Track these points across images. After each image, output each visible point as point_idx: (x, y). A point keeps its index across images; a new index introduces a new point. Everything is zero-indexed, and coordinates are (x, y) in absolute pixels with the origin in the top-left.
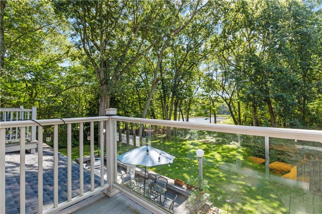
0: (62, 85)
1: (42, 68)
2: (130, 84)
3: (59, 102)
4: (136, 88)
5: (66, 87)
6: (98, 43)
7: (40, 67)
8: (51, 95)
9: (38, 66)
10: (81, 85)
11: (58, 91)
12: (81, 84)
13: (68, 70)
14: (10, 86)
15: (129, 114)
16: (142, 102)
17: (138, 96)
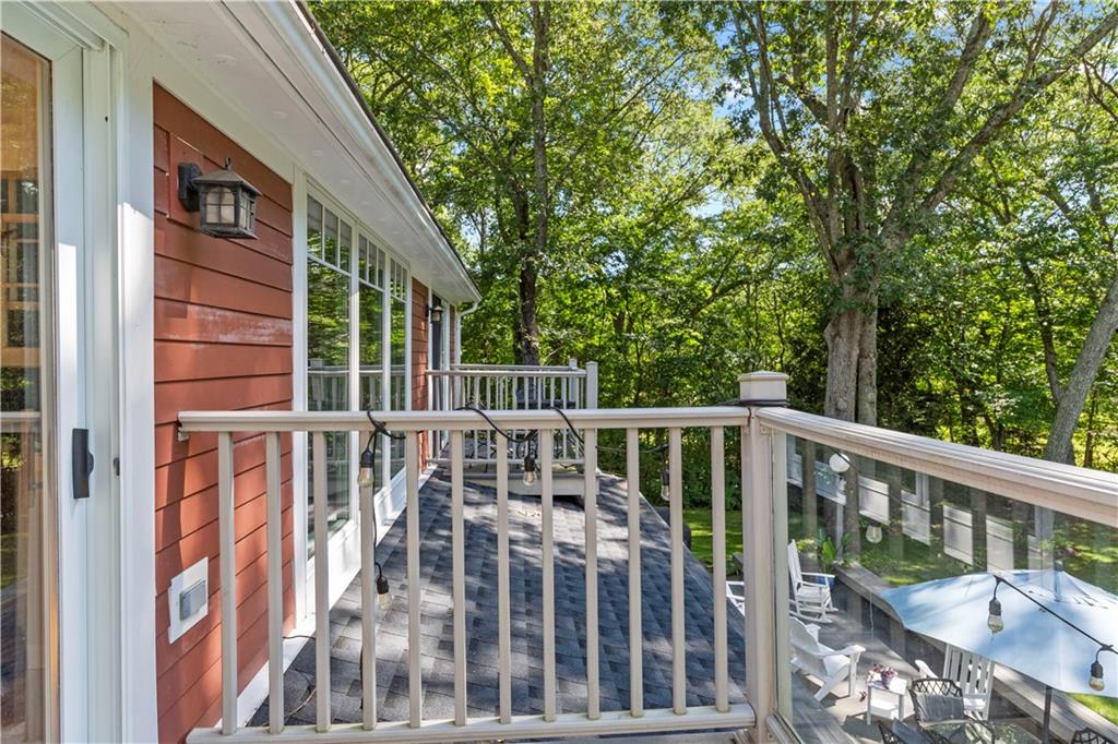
0: (701, 284)
1: (641, 233)
2: (986, 246)
3: (693, 342)
4: (1024, 261)
5: (713, 290)
6: (820, 90)
7: (637, 230)
8: (671, 321)
9: (632, 228)
10: (767, 273)
11: (688, 305)
12: (762, 271)
13: (721, 225)
14: (569, 302)
15: (977, 393)
16: (1059, 332)
17: (1037, 300)
